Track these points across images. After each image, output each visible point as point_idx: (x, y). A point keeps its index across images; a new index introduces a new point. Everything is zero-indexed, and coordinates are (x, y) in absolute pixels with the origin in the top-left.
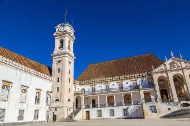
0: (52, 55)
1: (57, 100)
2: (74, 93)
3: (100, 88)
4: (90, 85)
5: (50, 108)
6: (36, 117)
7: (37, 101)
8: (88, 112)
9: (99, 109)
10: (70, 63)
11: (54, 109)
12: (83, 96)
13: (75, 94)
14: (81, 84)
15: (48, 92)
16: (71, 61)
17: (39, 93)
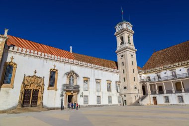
0: (116, 51)
1: (125, 88)
2: (139, 82)
3: (166, 75)
4: (154, 73)
5: (120, 94)
6: (110, 101)
7: (109, 89)
8: (155, 98)
9: (165, 95)
10: (132, 55)
11: (123, 96)
12: (148, 84)
13: (141, 82)
14: (146, 73)
15: (116, 82)
16: (133, 54)
17: (110, 84)
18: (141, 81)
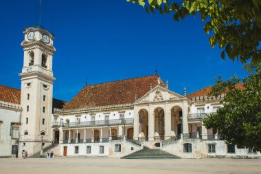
0: (20, 74)
1: (26, 133)
3: (85, 120)
4: (74, 115)
8: (65, 148)
9: (76, 145)
10: (45, 86)
12: (61, 129)
13: (53, 127)
16: (47, 84)
18: (54, 124)
